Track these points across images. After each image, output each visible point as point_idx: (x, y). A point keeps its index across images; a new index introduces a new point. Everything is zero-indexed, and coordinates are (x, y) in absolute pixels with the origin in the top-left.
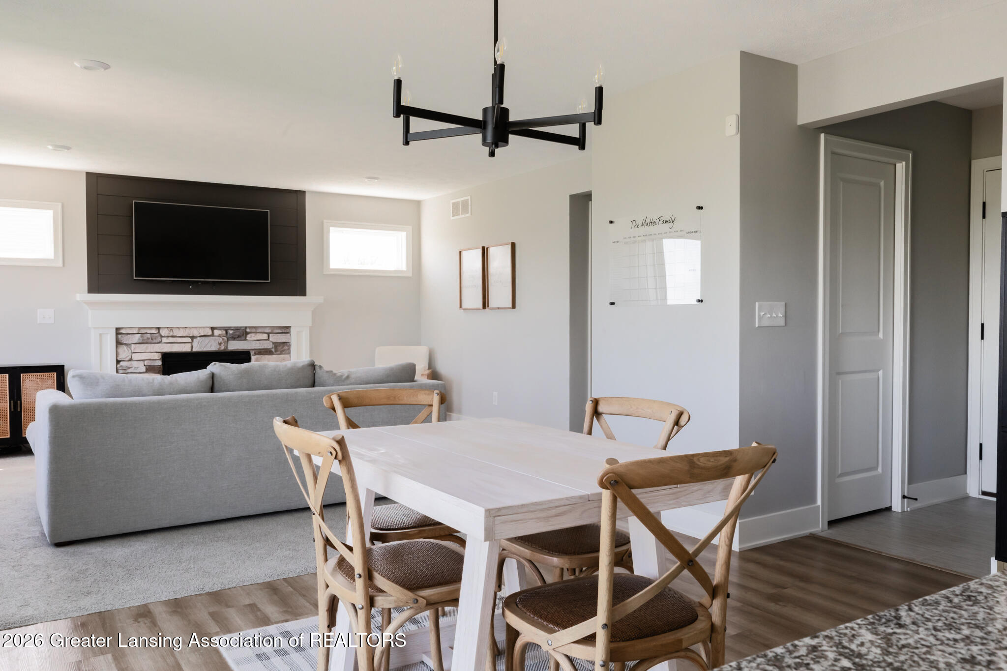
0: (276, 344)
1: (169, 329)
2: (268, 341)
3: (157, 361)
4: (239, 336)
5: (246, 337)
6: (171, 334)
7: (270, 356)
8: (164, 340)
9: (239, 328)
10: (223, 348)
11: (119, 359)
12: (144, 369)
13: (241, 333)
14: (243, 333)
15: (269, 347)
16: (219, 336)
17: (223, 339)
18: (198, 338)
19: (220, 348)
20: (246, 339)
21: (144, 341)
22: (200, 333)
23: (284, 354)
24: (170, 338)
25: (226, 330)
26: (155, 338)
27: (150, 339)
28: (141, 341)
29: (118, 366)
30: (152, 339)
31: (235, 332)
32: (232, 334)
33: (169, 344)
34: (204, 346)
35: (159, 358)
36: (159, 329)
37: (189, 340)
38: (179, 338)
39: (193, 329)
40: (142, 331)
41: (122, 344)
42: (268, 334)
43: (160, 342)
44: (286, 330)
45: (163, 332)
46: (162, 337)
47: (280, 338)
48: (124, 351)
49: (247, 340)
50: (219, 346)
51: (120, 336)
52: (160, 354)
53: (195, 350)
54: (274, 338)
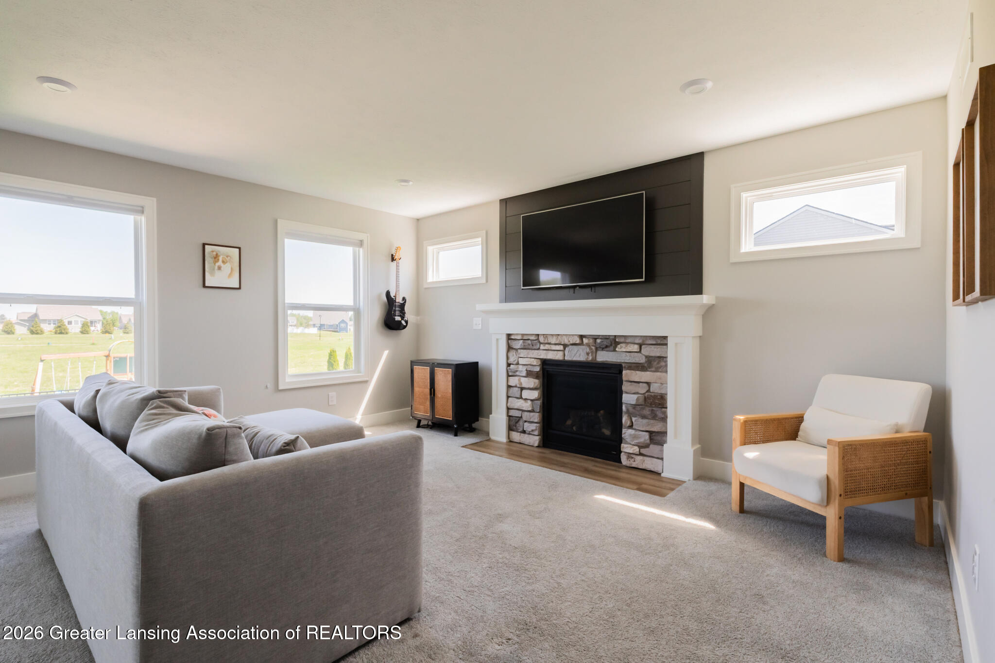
0: (651, 358)
1: (545, 336)
2: (639, 354)
3: (536, 367)
4: (607, 347)
5: (616, 347)
6: (546, 342)
7: (643, 373)
8: (542, 347)
9: (608, 337)
10: (590, 358)
11: (510, 361)
12: (524, 374)
13: (611, 343)
14: (612, 343)
15: (642, 362)
16: (588, 345)
17: (591, 349)
18: (570, 346)
19: (588, 358)
20: (614, 350)
21: (525, 347)
22: (569, 341)
23: (661, 372)
24: (547, 345)
25: (595, 338)
26: (535, 345)
27: (531, 345)
28: (522, 347)
29: (508, 368)
30: (533, 345)
31: (602, 342)
32: (600, 343)
33: (545, 351)
34: (573, 355)
35: (538, 364)
36: (538, 335)
37: (561, 348)
38: (554, 346)
39: (564, 337)
40: (525, 338)
41: (513, 349)
42: (640, 346)
43: (539, 349)
44: (662, 341)
45: (541, 339)
46: (541, 343)
47: (655, 351)
48: (513, 355)
49: (616, 351)
50: (587, 356)
51: (510, 341)
52: (538, 360)
53: (566, 358)
54: (648, 351)
